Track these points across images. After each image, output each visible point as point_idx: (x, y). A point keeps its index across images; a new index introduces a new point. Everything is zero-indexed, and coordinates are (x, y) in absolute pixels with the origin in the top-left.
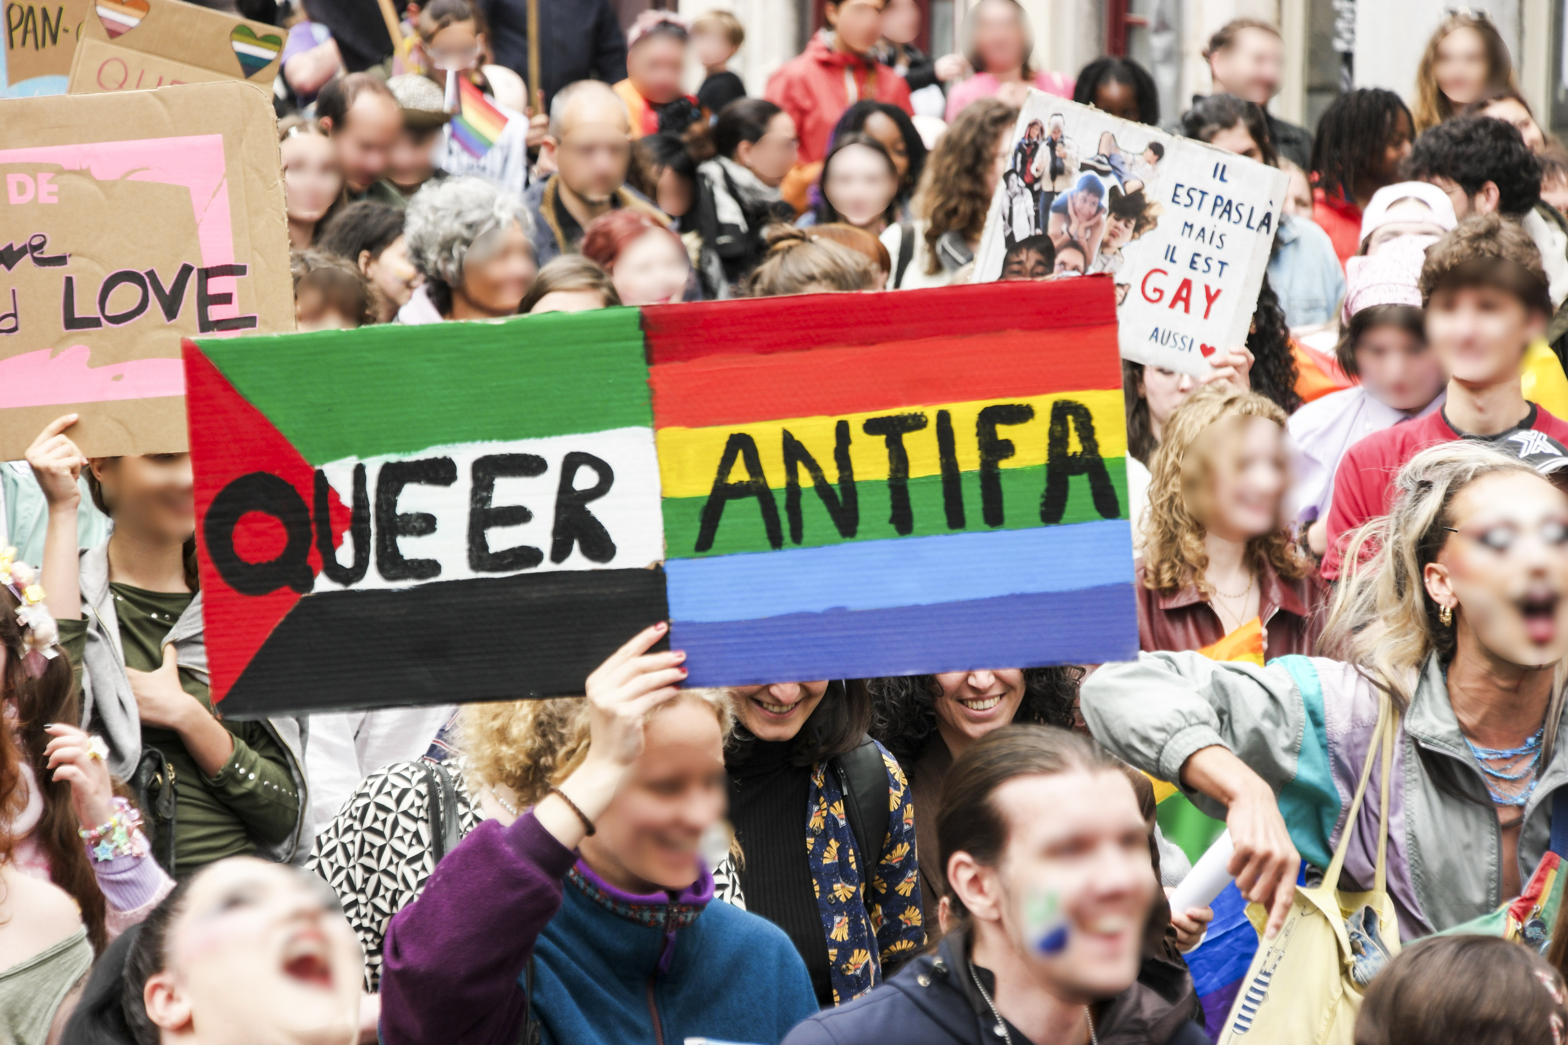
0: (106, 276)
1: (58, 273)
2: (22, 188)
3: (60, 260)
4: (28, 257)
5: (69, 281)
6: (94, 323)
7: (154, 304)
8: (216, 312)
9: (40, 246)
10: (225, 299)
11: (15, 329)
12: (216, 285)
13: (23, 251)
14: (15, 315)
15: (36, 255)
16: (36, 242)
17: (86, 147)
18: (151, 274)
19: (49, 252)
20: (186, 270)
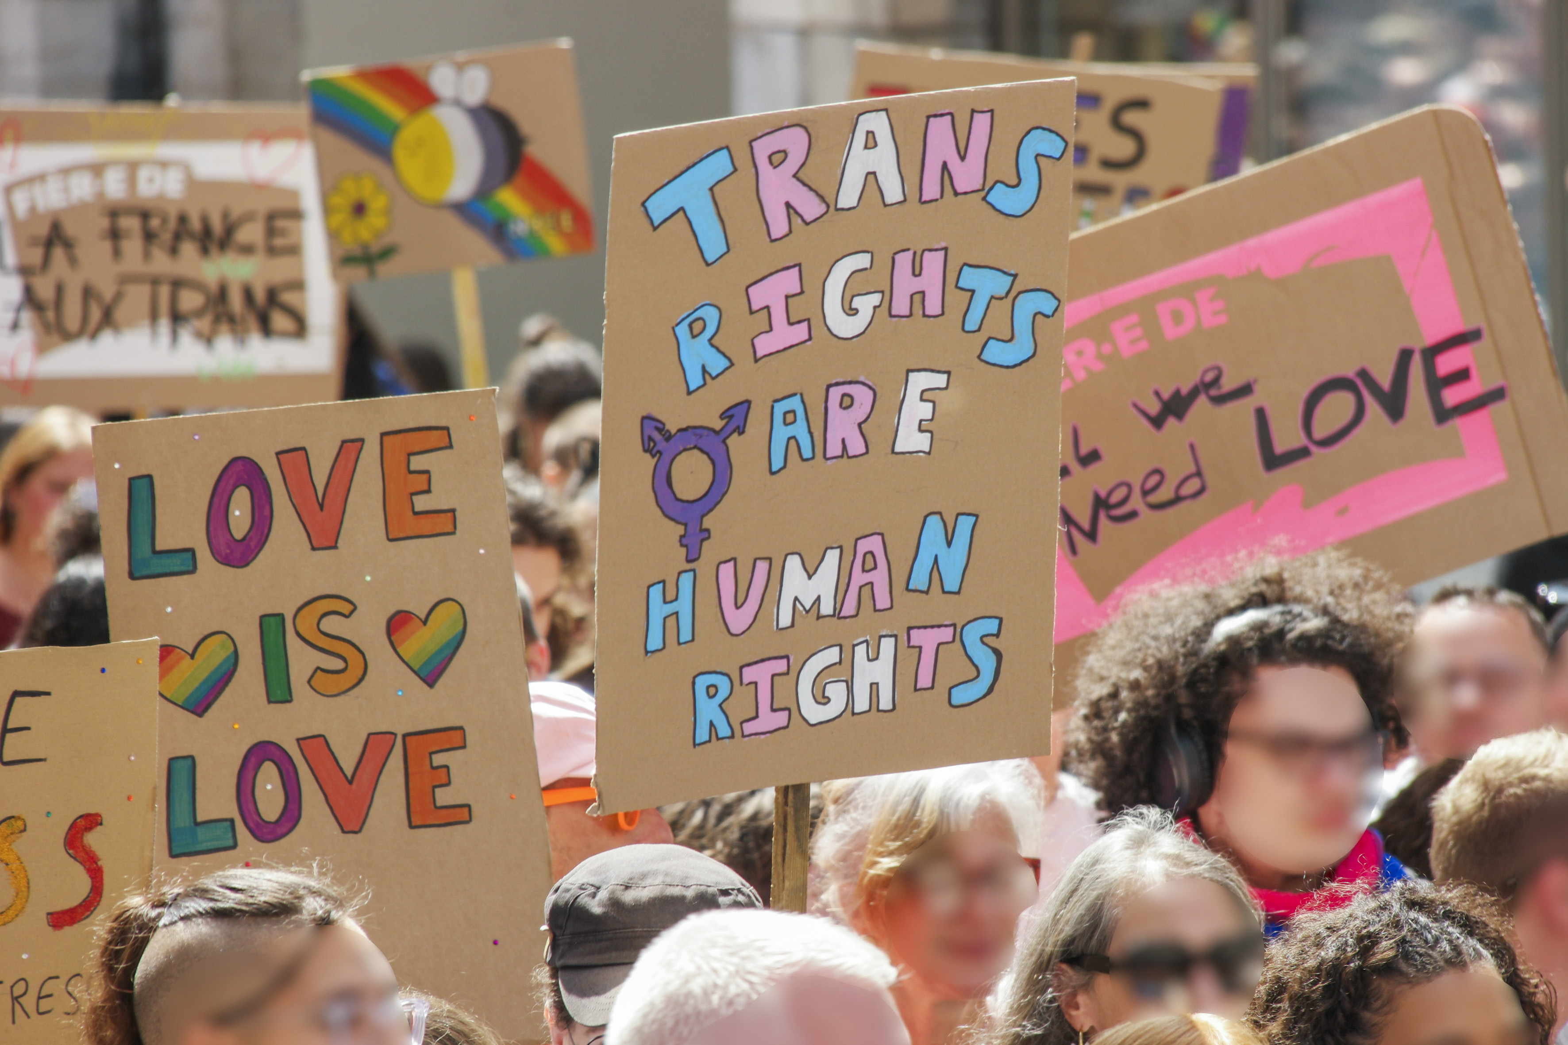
0: (1304, 392)
1: (1245, 408)
2: (1177, 317)
3: (1245, 390)
4: (1202, 401)
5: (1261, 414)
6: (1302, 453)
7: (1373, 407)
8: (1451, 396)
9: (1216, 381)
10: (1462, 375)
11: (1202, 491)
12: (1446, 363)
13: (1194, 393)
14: (1199, 474)
15: (1213, 392)
16: (1209, 377)
17: (1252, 243)
18: (1363, 374)
19: (1228, 384)
20: (1405, 356)
